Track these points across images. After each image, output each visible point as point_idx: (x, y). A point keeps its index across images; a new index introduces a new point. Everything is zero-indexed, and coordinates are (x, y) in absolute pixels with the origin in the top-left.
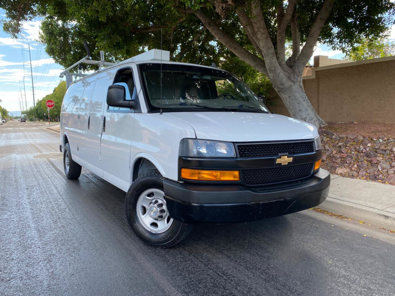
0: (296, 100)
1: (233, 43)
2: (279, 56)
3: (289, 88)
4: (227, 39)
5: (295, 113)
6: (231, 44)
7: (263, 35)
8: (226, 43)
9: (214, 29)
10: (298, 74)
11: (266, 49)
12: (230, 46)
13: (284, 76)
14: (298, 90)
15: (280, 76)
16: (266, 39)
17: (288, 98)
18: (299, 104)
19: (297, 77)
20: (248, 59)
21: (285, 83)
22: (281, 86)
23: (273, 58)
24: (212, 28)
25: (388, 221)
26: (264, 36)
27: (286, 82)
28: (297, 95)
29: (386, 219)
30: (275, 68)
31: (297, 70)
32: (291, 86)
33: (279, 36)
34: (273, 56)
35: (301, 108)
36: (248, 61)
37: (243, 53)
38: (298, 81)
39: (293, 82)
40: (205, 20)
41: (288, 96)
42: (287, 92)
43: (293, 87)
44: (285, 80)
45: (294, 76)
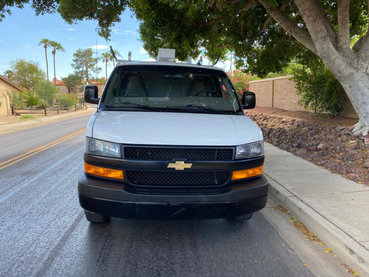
0: (359, 90)
1: (294, 28)
2: (339, 39)
3: (349, 76)
4: (288, 23)
5: (358, 106)
6: (292, 28)
7: (309, 18)
8: (287, 28)
9: (276, 14)
10: (365, 59)
11: (314, 34)
12: (291, 31)
13: (342, 63)
14: (362, 79)
15: (336, 63)
16: (312, 22)
17: (349, 88)
18: (362, 95)
19: (362, 63)
20: (309, 44)
21: (343, 70)
22: (338, 75)
23: (323, 42)
24: (273, 13)
25: (352, 257)
26: (311, 19)
27: (345, 70)
28: (361, 85)
29: (351, 254)
30: (328, 54)
31: (363, 55)
32: (352, 74)
33: (339, 15)
34: (323, 40)
35: (365, 100)
36: (309, 45)
37: (304, 38)
38: (363, 67)
39: (357, 68)
40: (267, 6)
41: (349, 85)
42: (347, 82)
43: (356, 74)
44: (343, 67)
45: (358, 62)
